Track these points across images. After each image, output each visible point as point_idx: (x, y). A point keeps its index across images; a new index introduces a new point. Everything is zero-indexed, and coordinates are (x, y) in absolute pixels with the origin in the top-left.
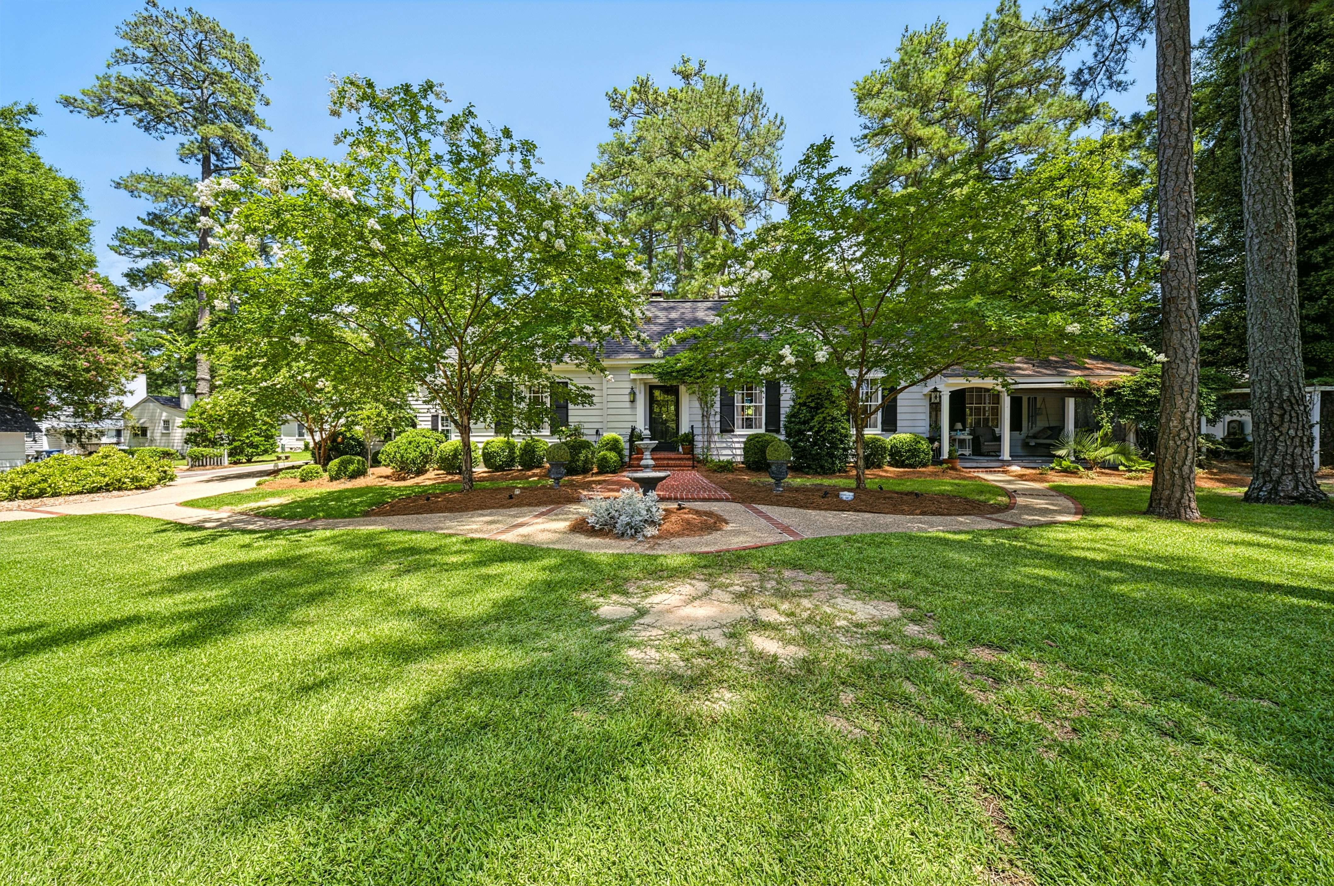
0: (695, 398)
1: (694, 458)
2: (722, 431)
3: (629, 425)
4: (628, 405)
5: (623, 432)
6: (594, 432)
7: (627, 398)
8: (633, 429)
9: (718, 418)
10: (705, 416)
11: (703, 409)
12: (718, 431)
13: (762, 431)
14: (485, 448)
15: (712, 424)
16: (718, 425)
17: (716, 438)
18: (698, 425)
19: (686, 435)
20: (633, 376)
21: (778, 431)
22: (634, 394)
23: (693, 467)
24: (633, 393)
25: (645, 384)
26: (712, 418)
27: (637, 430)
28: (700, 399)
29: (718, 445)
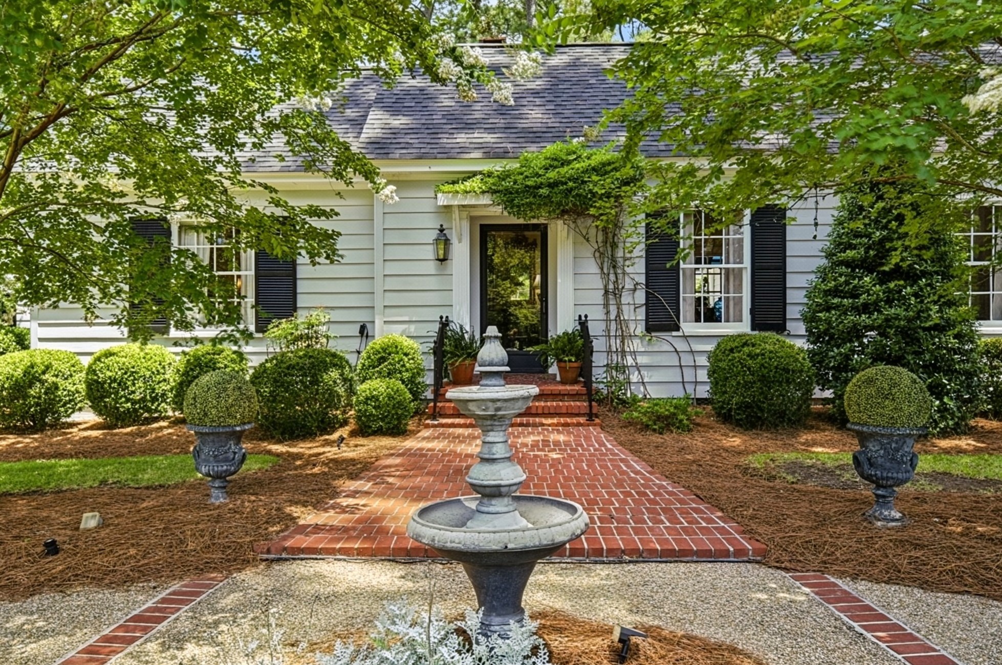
0: (588, 251)
1: (590, 394)
2: (649, 329)
3: (435, 315)
4: (431, 267)
5: (423, 330)
6: (355, 330)
7: (429, 252)
8: (445, 324)
9: (640, 297)
10: (612, 293)
11: (605, 275)
12: (640, 329)
13: (743, 327)
14: (91, 370)
15: (627, 314)
16: (641, 314)
17: (636, 345)
18: (595, 314)
19: (569, 338)
20: (442, 200)
21: (780, 328)
22: (447, 242)
23: (591, 416)
24: (443, 239)
25: (472, 219)
26: (626, 298)
27: (454, 326)
28: (600, 255)
29: (642, 360)
